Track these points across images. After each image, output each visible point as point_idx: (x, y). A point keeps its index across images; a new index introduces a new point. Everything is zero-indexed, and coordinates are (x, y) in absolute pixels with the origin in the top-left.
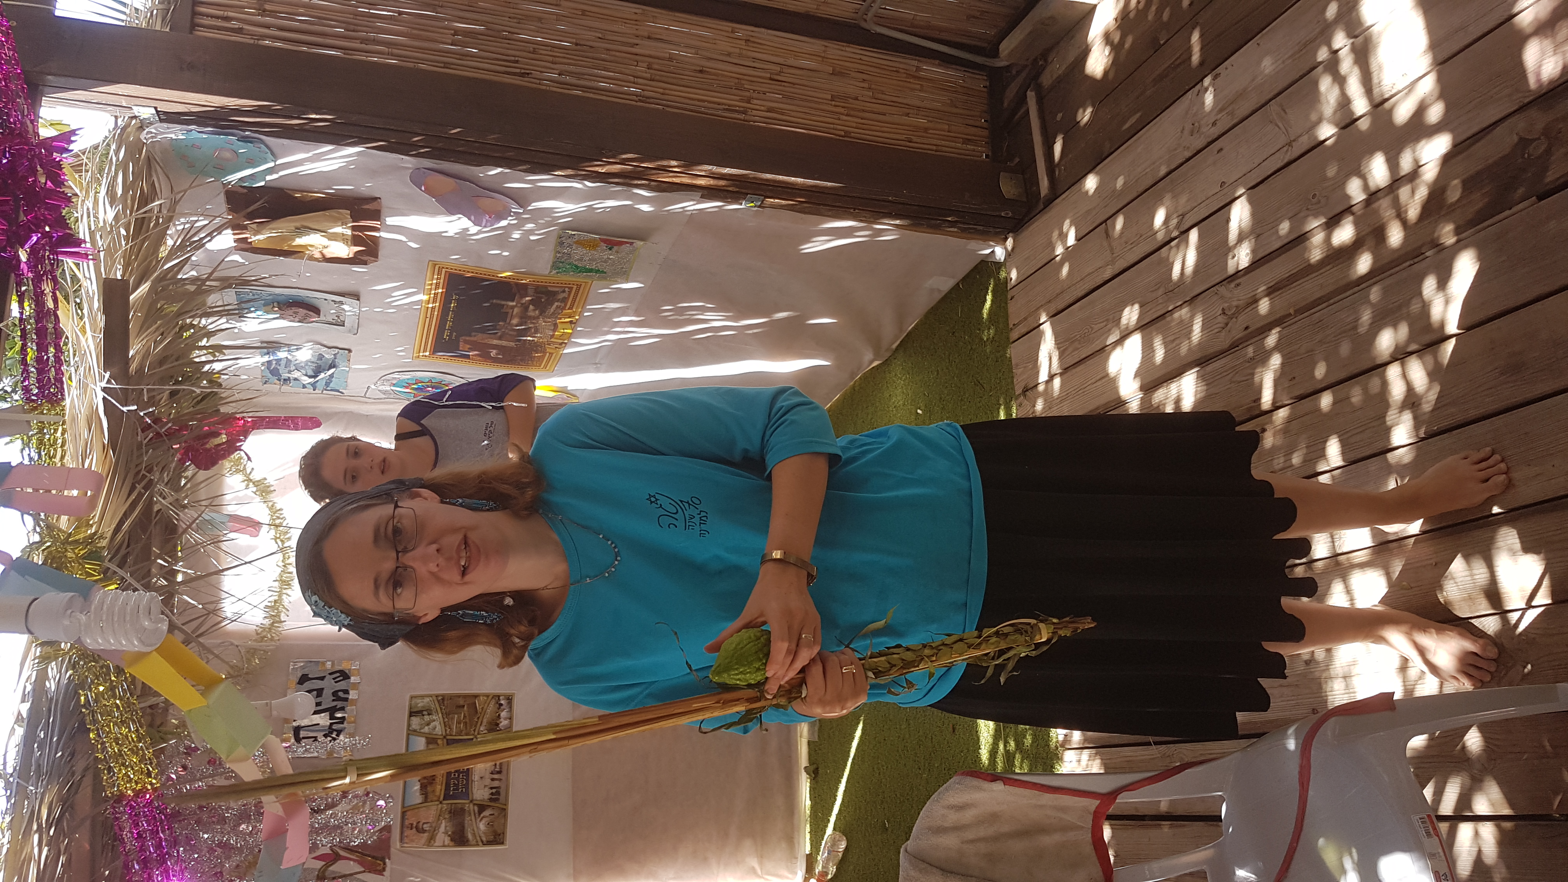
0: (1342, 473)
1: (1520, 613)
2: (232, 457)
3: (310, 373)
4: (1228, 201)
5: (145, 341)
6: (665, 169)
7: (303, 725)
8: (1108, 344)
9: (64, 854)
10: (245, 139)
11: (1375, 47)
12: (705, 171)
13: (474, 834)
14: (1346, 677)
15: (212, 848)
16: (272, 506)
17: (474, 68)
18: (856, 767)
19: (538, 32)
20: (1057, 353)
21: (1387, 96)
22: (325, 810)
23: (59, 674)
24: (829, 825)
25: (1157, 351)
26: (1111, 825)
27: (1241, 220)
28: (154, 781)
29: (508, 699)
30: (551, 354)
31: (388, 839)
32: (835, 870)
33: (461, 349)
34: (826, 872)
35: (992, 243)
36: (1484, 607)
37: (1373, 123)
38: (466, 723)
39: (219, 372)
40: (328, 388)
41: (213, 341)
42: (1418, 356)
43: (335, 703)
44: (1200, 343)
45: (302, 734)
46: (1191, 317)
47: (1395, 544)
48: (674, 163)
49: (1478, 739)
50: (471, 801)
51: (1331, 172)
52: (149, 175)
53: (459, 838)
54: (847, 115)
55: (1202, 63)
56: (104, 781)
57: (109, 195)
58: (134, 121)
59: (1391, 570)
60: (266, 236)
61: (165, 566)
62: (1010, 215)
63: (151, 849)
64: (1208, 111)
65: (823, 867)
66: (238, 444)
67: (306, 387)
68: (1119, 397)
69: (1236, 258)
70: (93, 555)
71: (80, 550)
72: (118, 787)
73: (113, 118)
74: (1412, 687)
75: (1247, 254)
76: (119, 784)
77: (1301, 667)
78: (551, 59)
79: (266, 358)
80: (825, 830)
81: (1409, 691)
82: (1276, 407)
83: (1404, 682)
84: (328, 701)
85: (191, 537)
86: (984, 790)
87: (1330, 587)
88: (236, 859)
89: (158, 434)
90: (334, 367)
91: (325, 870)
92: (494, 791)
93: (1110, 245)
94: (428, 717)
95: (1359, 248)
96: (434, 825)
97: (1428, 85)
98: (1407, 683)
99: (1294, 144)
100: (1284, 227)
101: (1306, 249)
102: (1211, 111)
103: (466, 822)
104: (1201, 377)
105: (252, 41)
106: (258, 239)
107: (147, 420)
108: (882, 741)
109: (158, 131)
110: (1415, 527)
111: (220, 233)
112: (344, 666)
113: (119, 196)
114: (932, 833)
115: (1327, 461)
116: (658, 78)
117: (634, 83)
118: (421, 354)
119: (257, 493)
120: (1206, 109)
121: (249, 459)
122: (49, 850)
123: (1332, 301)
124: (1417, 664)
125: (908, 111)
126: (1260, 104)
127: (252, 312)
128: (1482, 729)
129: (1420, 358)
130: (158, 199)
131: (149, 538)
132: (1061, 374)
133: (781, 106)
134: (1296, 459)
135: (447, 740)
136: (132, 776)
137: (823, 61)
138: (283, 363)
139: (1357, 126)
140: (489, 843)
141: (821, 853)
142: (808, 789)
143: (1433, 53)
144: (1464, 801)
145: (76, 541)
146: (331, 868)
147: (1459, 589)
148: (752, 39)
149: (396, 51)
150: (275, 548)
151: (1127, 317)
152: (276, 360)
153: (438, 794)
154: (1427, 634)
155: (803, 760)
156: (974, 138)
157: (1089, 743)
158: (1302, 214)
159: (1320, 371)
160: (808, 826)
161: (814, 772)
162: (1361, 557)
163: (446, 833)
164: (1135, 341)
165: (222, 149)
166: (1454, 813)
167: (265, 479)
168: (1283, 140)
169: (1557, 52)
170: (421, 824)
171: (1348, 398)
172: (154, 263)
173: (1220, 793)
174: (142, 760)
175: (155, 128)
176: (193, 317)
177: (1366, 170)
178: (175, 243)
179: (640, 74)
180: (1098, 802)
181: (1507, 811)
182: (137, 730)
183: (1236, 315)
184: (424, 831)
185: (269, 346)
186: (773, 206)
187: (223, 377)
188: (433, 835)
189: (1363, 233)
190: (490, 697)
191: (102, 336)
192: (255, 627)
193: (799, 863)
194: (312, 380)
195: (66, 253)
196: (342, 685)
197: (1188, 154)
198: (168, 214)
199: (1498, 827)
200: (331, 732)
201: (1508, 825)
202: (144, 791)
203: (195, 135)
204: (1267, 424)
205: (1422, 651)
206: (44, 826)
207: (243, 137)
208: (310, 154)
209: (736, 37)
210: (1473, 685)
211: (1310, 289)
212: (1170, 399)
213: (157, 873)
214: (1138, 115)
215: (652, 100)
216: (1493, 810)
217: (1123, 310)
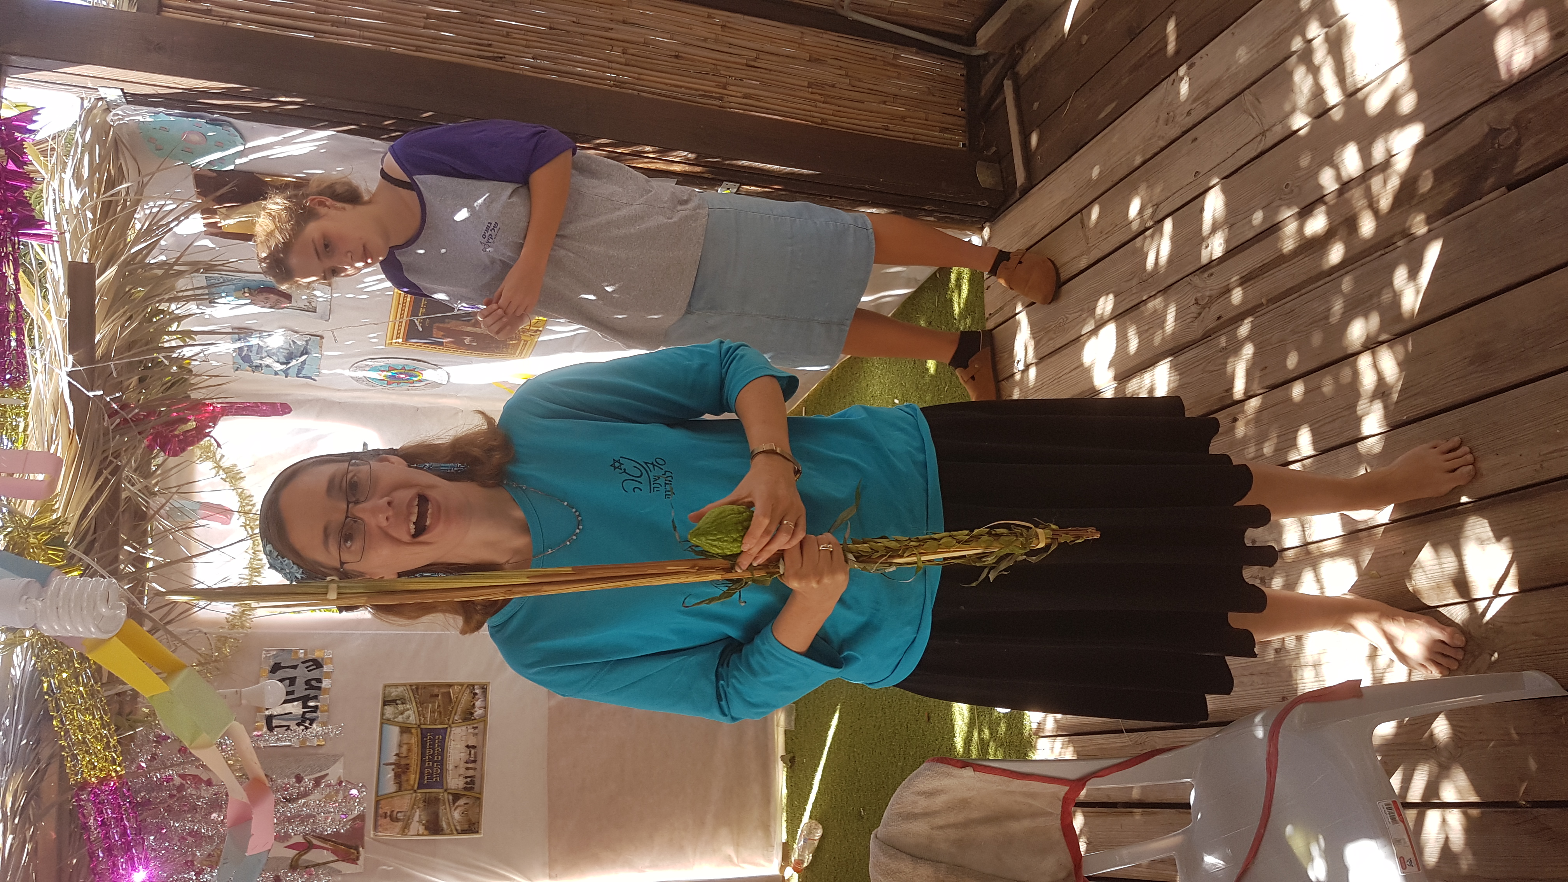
0: (1313, 462)
1: (1487, 601)
2: (202, 443)
3: (283, 360)
4: (1201, 190)
5: (112, 325)
6: (639, 155)
7: (275, 713)
8: (1083, 333)
9: (30, 842)
10: (213, 122)
11: (1349, 37)
12: (681, 157)
13: (448, 824)
14: (1316, 666)
15: (183, 838)
16: (242, 492)
17: (447, 52)
18: (833, 755)
19: (511, 15)
20: (1033, 343)
21: (1360, 86)
22: (298, 798)
23: (23, 662)
24: (805, 813)
25: (1131, 341)
26: (1083, 812)
27: (1215, 210)
28: (118, 769)
29: (483, 688)
30: (526, 341)
31: (362, 828)
32: (811, 858)
33: (434, 336)
34: (802, 860)
35: (968, 232)
36: (1452, 595)
37: (1347, 113)
38: (440, 713)
39: (189, 358)
40: (301, 375)
41: (184, 326)
42: (1389, 346)
43: (307, 692)
44: (1173, 333)
45: (275, 722)
46: (1164, 306)
47: (1364, 533)
48: (649, 149)
49: (1445, 727)
50: (446, 790)
51: (1305, 161)
52: (117, 158)
53: (434, 827)
54: (823, 103)
55: (1177, 52)
56: (67, 768)
57: (75, 178)
58: (100, 103)
59: (1361, 558)
60: (235, 221)
61: (132, 553)
62: (987, 204)
63: (116, 836)
64: (1183, 101)
65: (799, 855)
66: (207, 431)
67: (278, 374)
68: (1093, 387)
69: (1209, 248)
70: (57, 541)
71: (42, 536)
72: (82, 774)
73: (80, 100)
74: (1381, 675)
75: (1221, 244)
76: (83, 771)
77: (1270, 655)
78: (524, 42)
79: (238, 345)
80: (801, 818)
81: (1378, 680)
82: (1248, 397)
83: (1373, 670)
84: (300, 689)
85: (159, 523)
86: (955, 777)
87: (1300, 576)
88: (208, 848)
89: (125, 420)
90: (307, 353)
91: (298, 859)
92: (469, 780)
93: (1085, 235)
94: (401, 706)
95: (1331, 238)
96: (408, 814)
97: (1401, 75)
98: (1375, 671)
99: (1267, 134)
100: (1258, 217)
101: (1279, 239)
102: (1185, 101)
103: (441, 811)
104: (1174, 367)
105: (221, 23)
106: (228, 223)
107: (114, 405)
108: (858, 729)
109: (126, 113)
110: (1384, 515)
111: (187, 218)
112: (317, 655)
113: (85, 178)
114: (903, 819)
115: (1298, 451)
116: (633, 62)
117: (609, 68)
118: (394, 341)
119: (228, 480)
120: (1181, 98)
121: (219, 445)
122: (14, 839)
123: (1303, 291)
124: (1386, 653)
125: (885, 99)
126: (1234, 93)
127: (223, 297)
128: (1451, 717)
129: (1391, 347)
130: (126, 182)
131: (116, 524)
132: (1037, 364)
133: (757, 92)
134: (1268, 449)
135: (421, 729)
136: (96, 764)
137: (799, 47)
138: (255, 349)
139: (1330, 116)
140: (464, 832)
141: (797, 841)
142: (785, 778)
143: (1406, 43)
144: (1432, 788)
145: (39, 526)
146: (304, 857)
147: (1428, 578)
148: (728, 25)
149: (367, 34)
150: (244, 535)
151: (1102, 307)
152: (247, 346)
153: (412, 782)
154: (1396, 622)
155: (780, 747)
156: (952, 127)
157: (1062, 731)
158: (1274, 204)
159: (1292, 361)
160: (785, 814)
161: (791, 761)
162: (1331, 546)
163: (420, 822)
164: (1110, 331)
165: (191, 132)
166: (1422, 800)
167: (235, 465)
168: (1256, 130)
169: (1529, 41)
170: (395, 813)
171: (1319, 388)
172: (121, 246)
173: (1189, 780)
174: (107, 747)
175: (122, 110)
176: (160, 302)
177: (1339, 160)
178: (143, 226)
179: (613, 58)
180: (1068, 788)
181: (1474, 798)
182: (101, 718)
183: (1209, 304)
184: (398, 820)
185: (240, 332)
186: (749, 194)
187: (193, 363)
188: (407, 824)
189: (1336, 223)
190: (465, 686)
191: (67, 321)
192: (226, 615)
193: (775, 852)
194: (284, 367)
195: (28, 235)
196: (315, 674)
197: (1162, 144)
198: (137, 197)
199: (1465, 814)
200: (304, 721)
201: (1474, 812)
202: (108, 778)
203: (163, 117)
204: (1238, 413)
205: (1391, 640)
206: (9, 814)
207: (212, 120)
208: (280, 138)
209: (711, 22)
210: (1441, 673)
211: (1282, 278)
212: (1144, 389)
213: (122, 860)
214: (1113, 105)
215: (626, 85)
216: (1459, 797)
217: (1098, 300)
